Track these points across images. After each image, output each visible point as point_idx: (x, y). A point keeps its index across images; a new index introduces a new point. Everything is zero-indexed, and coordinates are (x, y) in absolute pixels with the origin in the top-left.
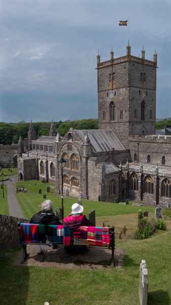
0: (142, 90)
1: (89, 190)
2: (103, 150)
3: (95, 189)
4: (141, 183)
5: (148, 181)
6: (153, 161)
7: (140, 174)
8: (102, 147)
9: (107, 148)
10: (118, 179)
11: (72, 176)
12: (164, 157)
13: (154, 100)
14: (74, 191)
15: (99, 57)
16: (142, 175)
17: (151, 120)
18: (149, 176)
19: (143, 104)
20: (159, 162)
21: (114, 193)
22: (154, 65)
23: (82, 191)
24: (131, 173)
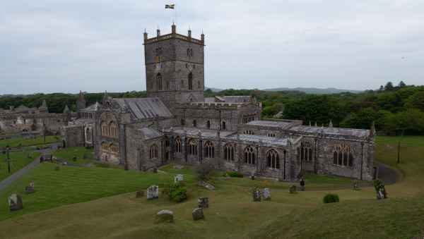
0: (189, 64)
1: (128, 155)
2: (145, 116)
3: (133, 154)
4: (185, 146)
5: (191, 143)
6: (199, 125)
7: (184, 138)
8: (145, 114)
9: (151, 115)
10: (160, 143)
11: (110, 143)
12: (209, 122)
13: (202, 73)
14: (113, 157)
15: (146, 35)
16: (186, 139)
17: (199, 90)
18: (192, 139)
19: (190, 76)
20: (204, 126)
21: (156, 156)
22: (201, 43)
23: (120, 156)
24: (175, 137)
